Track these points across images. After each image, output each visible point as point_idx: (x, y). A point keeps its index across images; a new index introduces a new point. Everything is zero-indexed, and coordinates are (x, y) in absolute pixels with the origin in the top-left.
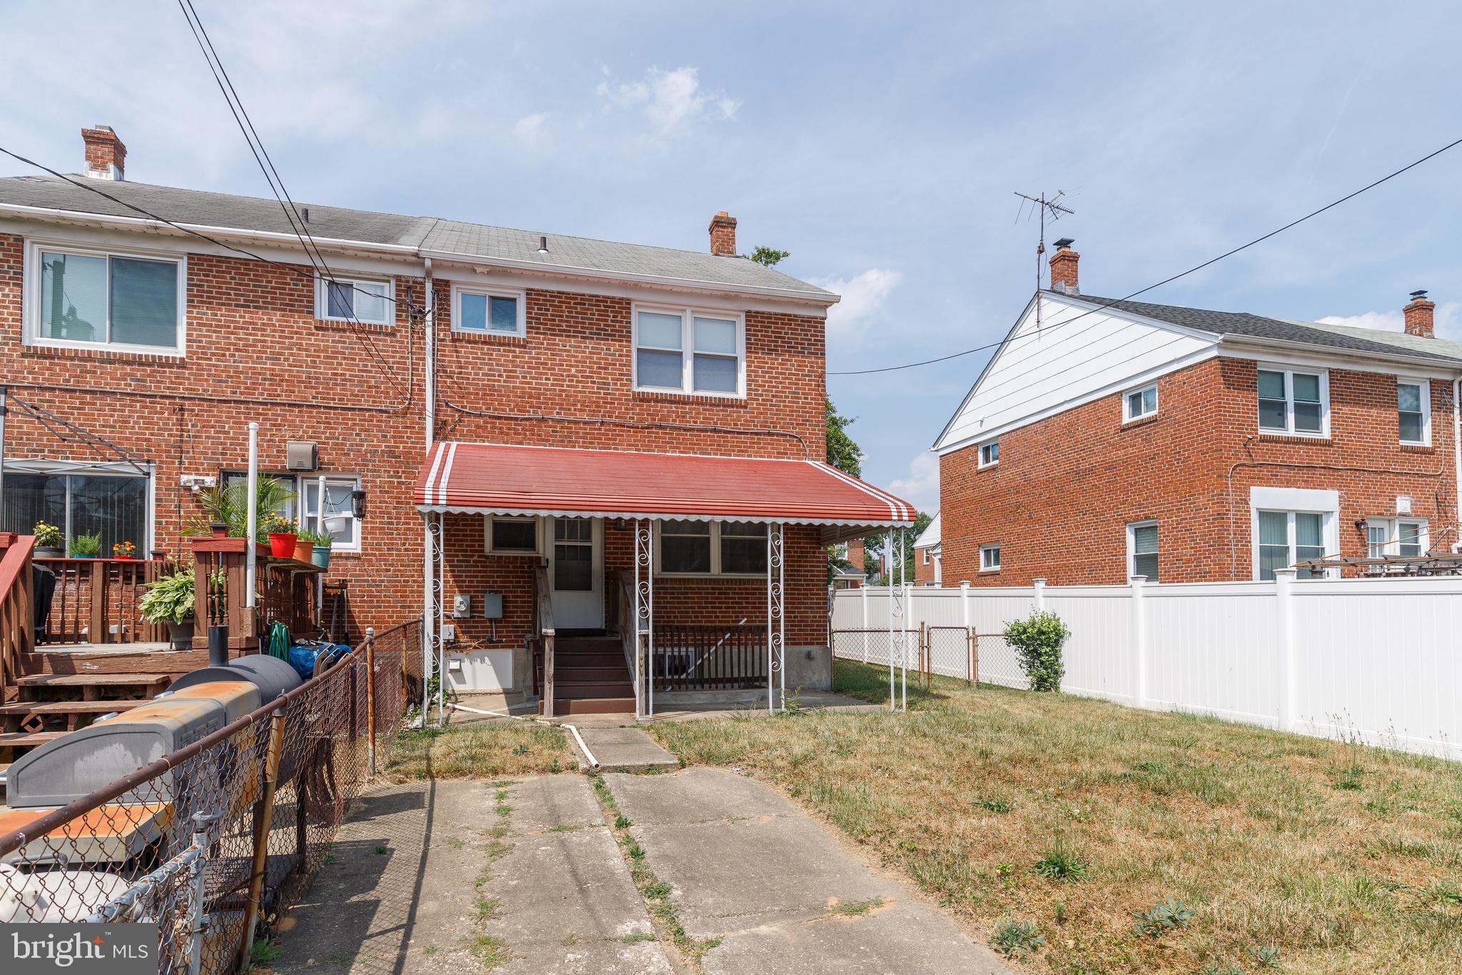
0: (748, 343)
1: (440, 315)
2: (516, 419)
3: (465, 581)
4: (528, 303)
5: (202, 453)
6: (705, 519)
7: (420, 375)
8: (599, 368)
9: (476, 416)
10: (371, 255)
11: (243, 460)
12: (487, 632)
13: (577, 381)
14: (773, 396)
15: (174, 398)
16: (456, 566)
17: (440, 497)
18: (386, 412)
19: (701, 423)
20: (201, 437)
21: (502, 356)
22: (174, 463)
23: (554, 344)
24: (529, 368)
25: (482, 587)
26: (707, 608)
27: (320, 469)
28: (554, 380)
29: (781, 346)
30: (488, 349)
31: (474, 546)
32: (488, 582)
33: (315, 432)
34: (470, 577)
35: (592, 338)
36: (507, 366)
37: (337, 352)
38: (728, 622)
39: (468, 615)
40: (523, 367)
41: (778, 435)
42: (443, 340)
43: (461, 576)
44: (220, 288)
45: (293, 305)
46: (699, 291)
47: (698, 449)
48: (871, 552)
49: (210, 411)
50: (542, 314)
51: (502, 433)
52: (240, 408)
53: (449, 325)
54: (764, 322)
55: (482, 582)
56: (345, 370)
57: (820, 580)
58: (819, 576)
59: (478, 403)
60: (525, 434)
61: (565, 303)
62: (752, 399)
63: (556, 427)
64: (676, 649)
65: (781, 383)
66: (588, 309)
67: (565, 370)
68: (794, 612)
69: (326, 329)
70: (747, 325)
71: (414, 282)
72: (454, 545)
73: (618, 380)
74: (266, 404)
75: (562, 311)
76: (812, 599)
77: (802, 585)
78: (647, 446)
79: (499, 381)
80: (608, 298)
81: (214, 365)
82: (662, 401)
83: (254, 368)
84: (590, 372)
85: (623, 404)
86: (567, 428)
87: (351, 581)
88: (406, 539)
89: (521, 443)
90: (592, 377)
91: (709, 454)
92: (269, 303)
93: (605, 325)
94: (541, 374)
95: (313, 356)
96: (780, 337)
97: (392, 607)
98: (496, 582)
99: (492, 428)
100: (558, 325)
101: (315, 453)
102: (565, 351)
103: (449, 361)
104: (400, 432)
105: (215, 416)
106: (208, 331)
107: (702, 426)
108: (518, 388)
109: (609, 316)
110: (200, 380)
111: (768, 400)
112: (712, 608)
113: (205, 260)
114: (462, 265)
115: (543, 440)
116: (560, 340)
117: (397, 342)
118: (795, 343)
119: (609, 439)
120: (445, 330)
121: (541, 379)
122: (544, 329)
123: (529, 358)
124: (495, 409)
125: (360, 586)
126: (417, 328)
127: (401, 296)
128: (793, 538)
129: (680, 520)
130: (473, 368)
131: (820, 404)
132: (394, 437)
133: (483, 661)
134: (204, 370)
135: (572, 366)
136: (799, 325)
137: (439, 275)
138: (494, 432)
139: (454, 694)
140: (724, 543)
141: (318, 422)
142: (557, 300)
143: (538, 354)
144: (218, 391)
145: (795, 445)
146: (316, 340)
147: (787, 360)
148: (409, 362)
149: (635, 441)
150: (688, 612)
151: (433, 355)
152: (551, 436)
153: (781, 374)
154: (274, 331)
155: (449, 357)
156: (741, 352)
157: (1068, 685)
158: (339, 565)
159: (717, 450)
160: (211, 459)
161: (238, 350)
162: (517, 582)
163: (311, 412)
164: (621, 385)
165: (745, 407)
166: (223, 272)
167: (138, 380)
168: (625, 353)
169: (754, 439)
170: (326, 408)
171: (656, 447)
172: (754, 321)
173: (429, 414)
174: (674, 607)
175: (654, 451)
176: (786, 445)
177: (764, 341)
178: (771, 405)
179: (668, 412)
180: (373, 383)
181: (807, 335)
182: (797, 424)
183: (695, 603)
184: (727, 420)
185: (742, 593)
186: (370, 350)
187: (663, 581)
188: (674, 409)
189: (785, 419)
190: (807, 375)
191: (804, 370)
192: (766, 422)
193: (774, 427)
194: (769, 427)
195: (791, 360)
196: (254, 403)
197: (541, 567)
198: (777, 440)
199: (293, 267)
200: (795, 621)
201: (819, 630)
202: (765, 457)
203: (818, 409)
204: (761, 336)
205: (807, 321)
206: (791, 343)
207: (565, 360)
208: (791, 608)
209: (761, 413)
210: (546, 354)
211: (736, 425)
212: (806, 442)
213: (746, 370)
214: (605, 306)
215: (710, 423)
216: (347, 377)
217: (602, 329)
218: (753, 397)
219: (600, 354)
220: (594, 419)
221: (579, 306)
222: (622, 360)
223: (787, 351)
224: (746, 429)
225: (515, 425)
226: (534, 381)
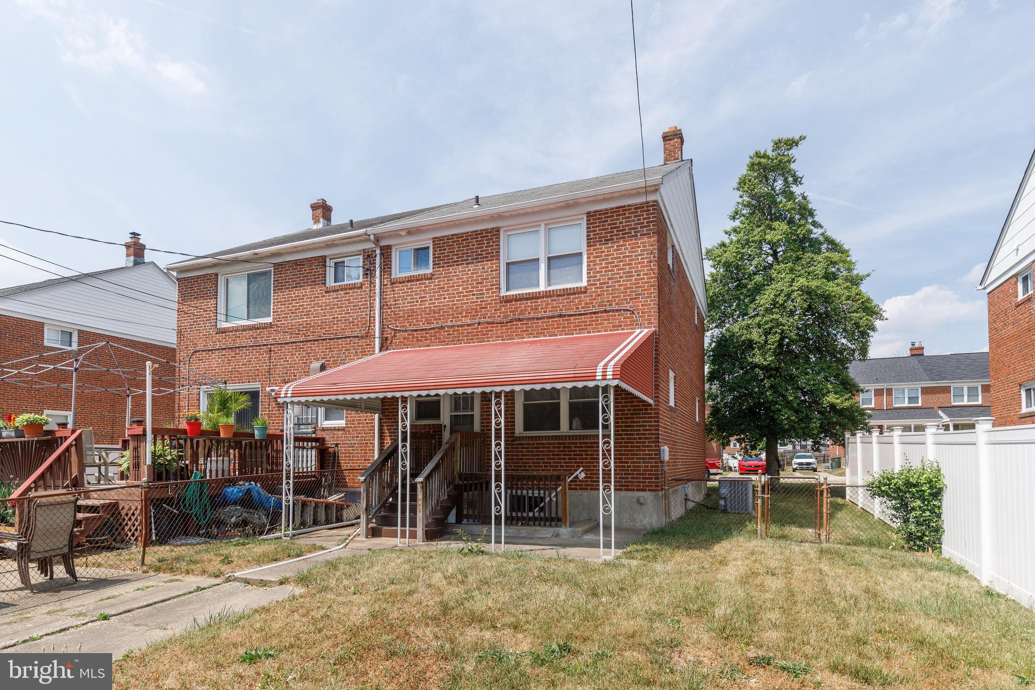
0: (589, 239)
1: (384, 269)
2: (426, 330)
4: (434, 248)
5: (278, 374)
6: (558, 386)
7: (373, 310)
9: (404, 331)
10: (343, 241)
11: (294, 376)
13: (464, 296)
14: (609, 279)
15: (267, 345)
17: (289, 392)
18: (357, 337)
19: (550, 311)
20: (277, 365)
21: (418, 288)
22: (267, 381)
23: (448, 273)
24: (434, 293)
26: (554, 459)
28: (449, 298)
29: (616, 235)
30: (411, 285)
33: (324, 355)
35: (473, 263)
36: (421, 294)
37: (335, 304)
40: (430, 293)
41: (613, 311)
42: (386, 285)
44: (286, 279)
45: (316, 281)
46: (545, 207)
47: (547, 333)
49: (281, 350)
50: (441, 254)
51: (418, 341)
52: (293, 346)
53: (390, 274)
54: (601, 218)
56: (338, 314)
57: (652, 434)
58: (651, 430)
59: (405, 323)
60: (431, 339)
61: (455, 241)
62: (591, 285)
63: (450, 331)
64: (530, 492)
65: (616, 266)
66: (471, 242)
67: (455, 290)
68: (627, 462)
69: (330, 292)
70: (587, 224)
71: (370, 251)
72: (391, 419)
73: (489, 289)
74: (304, 342)
75: (454, 248)
76: (645, 450)
77: (635, 439)
78: (509, 336)
79: (416, 305)
80: (484, 230)
81: (283, 324)
82: (520, 299)
83: (299, 322)
84: (472, 288)
85: (493, 307)
86: (457, 331)
87: (340, 444)
89: (429, 346)
90: (472, 291)
91: (556, 335)
92: (305, 282)
93: (482, 251)
94: (441, 295)
95: (324, 309)
96: (615, 228)
99: (413, 338)
100: (451, 259)
101: (323, 367)
102: (456, 276)
103: (390, 298)
104: (364, 348)
105: (283, 352)
106: (281, 305)
107: (550, 314)
108: (427, 308)
109: (484, 244)
110: (278, 333)
111: (604, 283)
112: (558, 459)
113: (281, 265)
114: (393, 233)
115: (442, 342)
116: (452, 269)
117: (363, 291)
118: (629, 229)
119: (484, 334)
120: (387, 278)
121: (441, 299)
122: (443, 263)
123: (434, 286)
125: (345, 447)
126: (372, 280)
127: (365, 262)
128: (627, 399)
129: (538, 389)
130: (402, 300)
131: (652, 278)
132: (361, 352)
134: (279, 327)
135: (460, 286)
136: (632, 213)
137: (384, 243)
138: (413, 341)
140: (572, 406)
141: (326, 349)
142: (451, 240)
144: (285, 338)
145: (628, 318)
146: (325, 299)
147: (622, 246)
148: (368, 303)
149: (501, 333)
150: (540, 463)
151: (380, 295)
152: (447, 338)
153: (617, 258)
154: (308, 298)
155: (389, 295)
156: (584, 249)
158: (335, 434)
159: (562, 331)
160: (282, 377)
161: (292, 313)
163: (323, 343)
164: (492, 293)
165: (585, 292)
167: (255, 338)
168: (494, 268)
169: (592, 317)
170: (329, 339)
171: (516, 335)
172: (594, 219)
173: (377, 335)
174: (529, 459)
175: (514, 339)
176: (620, 319)
177: (602, 234)
178: (607, 287)
179: (525, 307)
180: (351, 320)
181: (640, 219)
182: (630, 299)
183: (545, 455)
184: (570, 306)
185: (582, 447)
186: (350, 299)
187: (520, 438)
188: (529, 304)
189: (620, 297)
190: (640, 255)
191: (637, 251)
192: (603, 302)
193: (610, 305)
194: (606, 305)
195: (625, 245)
196: (299, 342)
197: (441, 431)
198: (612, 316)
199: (315, 258)
200: (628, 470)
201: (651, 478)
202: (601, 331)
203: (650, 282)
204: (599, 230)
205: (639, 208)
206: (625, 230)
207: (455, 283)
208: (625, 459)
209: (599, 295)
210: (444, 281)
211: (577, 308)
212: (638, 313)
213: (588, 262)
214: (481, 237)
215: (557, 310)
216: (339, 319)
217: (479, 255)
218: (592, 282)
219: (478, 273)
220: (474, 321)
221: (464, 242)
222: (493, 274)
223: (621, 238)
224: (586, 311)
225: (426, 334)
226: (436, 301)
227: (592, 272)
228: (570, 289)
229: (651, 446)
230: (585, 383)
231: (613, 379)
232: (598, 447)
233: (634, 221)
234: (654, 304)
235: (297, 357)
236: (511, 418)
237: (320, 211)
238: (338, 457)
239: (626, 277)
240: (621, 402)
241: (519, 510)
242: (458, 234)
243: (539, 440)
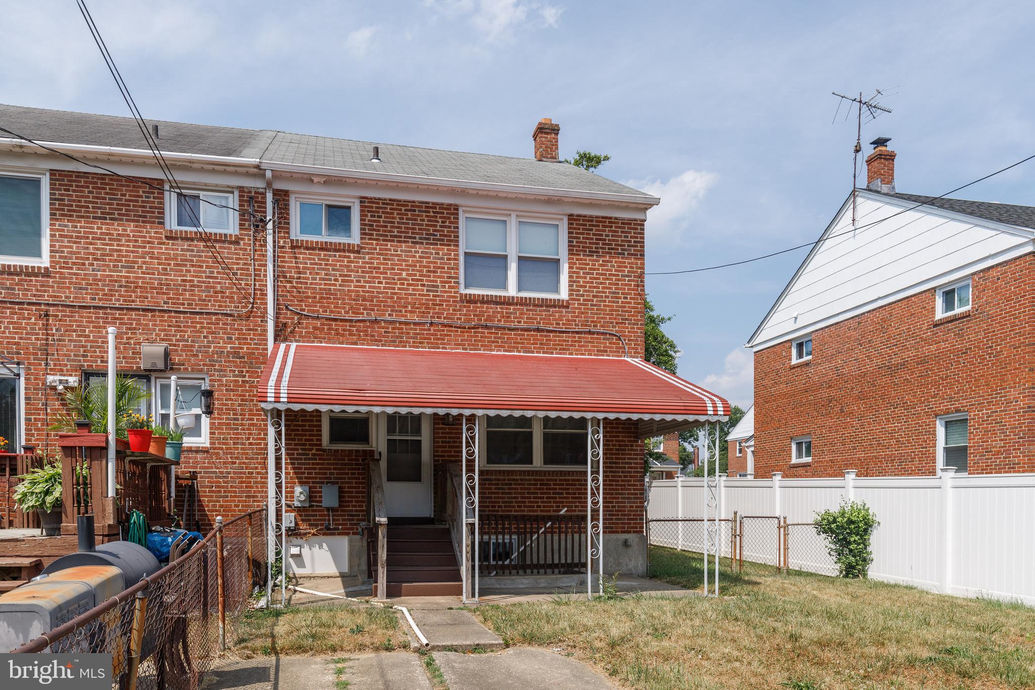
0: (570, 245)
1: (280, 223)
2: (351, 321)
3: (304, 473)
4: (361, 211)
5: (65, 355)
6: (529, 414)
7: (262, 280)
8: (429, 271)
9: (313, 318)
10: (216, 167)
11: (102, 362)
12: (325, 520)
13: (408, 285)
14: (594, 296)
15: (39, 304)
16: (296, 459)
17: (282, 395)
18: (231, 315)
19: (525, 322)
20: (64, 340)
21: (338, 261)
22: (40, 364)
23: (386, 250)
24: (363, 272)
25: (320, 478)
26: (530, 498)
27: (172, 369)
28: (386, 283)
29: (602, 248)
30: (325, 255)
31: (312, 440)
32: (325, 474)
33: (166, 335)
34: (309, 469)
35: (422, 243)
36: (342, 270)
37: (186, 260)
38: (549, 511)
39: (307, 505)
40: (357, 272)
41: (598, 333)
42: (283, 247)
43: (301, 468)
44: (79, 201)
45: (145, 217)
46: (524, 196)
47: (522, 348)
48: (686, 445)
49: (72, 316)
50: (375, 221)
51: (337, 334)
52: (99, 313)
53: (288, 233)
54: (585, 225)
55: (320, 473)
56: (193, 276)
57: (637, 472)
58: (635, 468)
59: (316, 306)
60: (359, 335)
61: (396, 209)
62: (574, 299)
63: (388, 328)
64: (500, 537)
65: (601, 283)
66: (418, 215)
67: (396, 274)
68: (612, 502)
69: (176, 239)
70: (569, 228)
71: (256, 193)
72: (294, 440)
73: (446, 282)
74: (122, 309)
75: (393, 218)
76: (630, 490)
77: (620, 476)
78: (473, 345)
79: (335, 285)
80: (437, 204)
81: (75, 274)
82: (488, 302)
83: (111, 276)
84: (420, 276)
85: (451, 306)
86: (399, 329)
87: (200, 473)
88: (250, 434)
89: (356, 344)
90: (422, 280)
91: (532, 352)
92: (124, 215)
93: (434, 231)
94: (374, 277)
95: (164, 264)
96: (600, 240)
97: (238, 497)
98: (333, 474)
99: (329, 329)
100: (390, 231)
101: (167, 354)
102: (397, 255)
103: (289, 267)
104: (244, 334)
105: (76, 321)
106: (69, 242)
107: (525, 326)
108: (352, 291)
109: (438, 222)
110: (63, 288)
111: (588, 300)
112: (534, 498)
113: (66, 176)
114: (300, 176)
115: (376, 340)
116: (391, 246)
117: (241, 249)
118: (616, 245)
119: (438, 339)
120: (285, 238)
121: (374, 282)
122: (377, 235)
123: (363, 263)
124: (331, 312)
125: (209, 477)
126: (259, 236)
127: (243, 206)
128: (612, 432)
129: (505, 415)
130: (310, 273)
131: (639, 304)
132: (238, 339)
133: (321, 547)
134: (66, 278)
135: (403, 270)
136: (619, 227)
137: (279, 185)
138: (330, 334)
139: (295, 577)
140: (546, 437)
141: (169, 326)
142: (389, 207)
143: (371, 259)
144: (79, 298)
145: (614, 343)
146: (166, 249)
147: (608, 261)
148: (252, 268)
149: (462, 340)
150: (512, 502)
151: (274, 261)
152: (384, 337)
153: (602, 274)
154: (129, 241)
155: (289, 263)
156: (563, 254)
157: (874, 572)
158: (190, 458)
159: (540, 348)
160: (74, 361)
161: (96, 259)
162: (352, 474)
163: (163, 317)
164: (449, 287)
165: (567, 307)
166: (82, 187)
167: (8, 289)
168: (452, 256)
169: (575, 337)
170: (176, 312)
171: (482, 346)
172: (577, 224)
173: (270, 317)
174: (498, 498)
175: (480, 350)
176: (606, 343)
177: (586, 243)
178: (592, 305)
179: (493, 312)
180: (219, 289)
181: (627, 237)
182: (617, 323)
183: (519, 493)
184: (550, 319)
185: (563, 485)
186: (215, 257)
188: (499, 310)
189: (605, 318)
190: (627, 276)
191: (624, 271)
192: (587, 321)
193: (594, 326)
194: (590, 326)
195: (611, 262)
196: (111, 308)
197: (374, 460)
198: (597, 339)
199: (144, 180)
200: (612, 511)
201: (636, 519)
202: (585, 355)
203: (637, 308)
204: (584, 238)
205: (627, 224)
206: (611, 245)
207: (397, 265)
209: (583, 313)
210: (379, 259)
211: (558, 324)
212: (625, 340)
213: (569, 272)
214: (434, 212)
215: (533, 323)
216: (195, 283)
217: (431, 235)
218: (575, 297)
219: (429, 258)
220: (423, 320)
221: (409, 213)
222: (450, 264)
223: (607, 253)
224: (568, 328)
225: (350, 326)
226: (367, 285)
227: (574, 284)
228: (551, 300)
229: (637, 485)
234: (641, 333)
239: (612, 297)
242: (400, 201)
243: (512, 475)
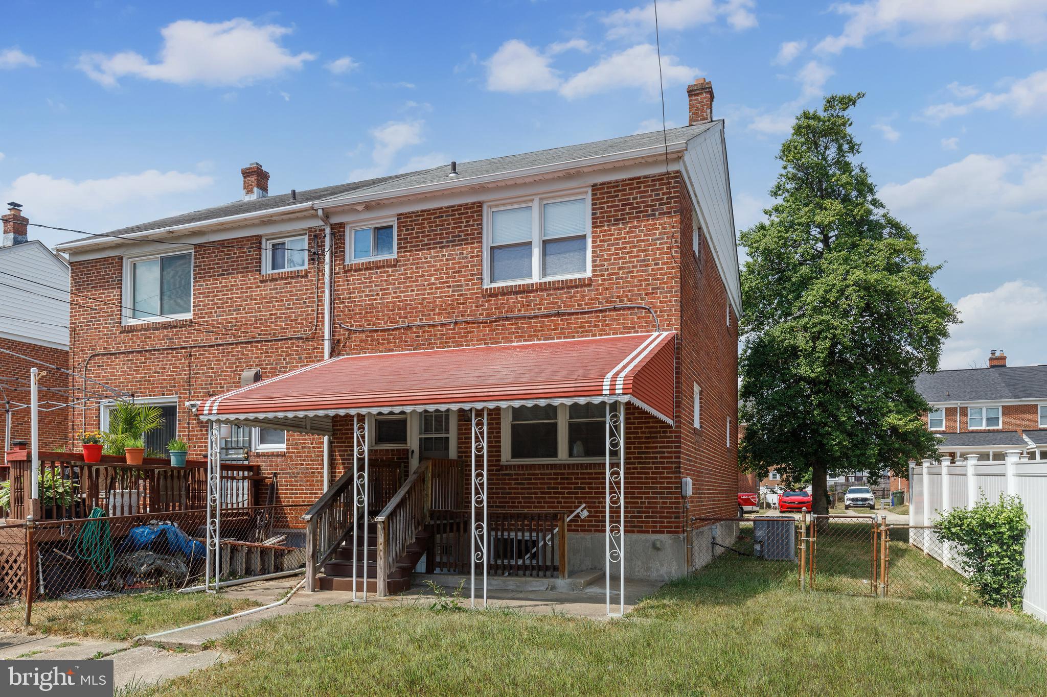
0: (594, 218)
1: (336, 253)
2: (388, 330)
4: (399, 227)
5: (200, 385)
7: (322, 305)
9: (360, 332)
10: (285, 217)
11: (221, 387)
13: (436, 288)
14: (620, 269)
15: (186, 348)
16: (346, 460)
19: (545, 308)
20: (199, 374)
21: (379, 277)
22: (186, 393)
23: (417, 259)
24: (399, 283)
26: (550, 493)
28: (418, 290)
29: (628, 214)
30: (369, 274)
33: (259, 361)
35: (448, 246)
36: (382, 285)
37: (272, 298)
40: (394, 284)
41: (624, 309)
42: (338, 273)
44: (210, 264)
45: (248, 268)
46: (540, 178)
47: (542, 335)
49: (204, 354)
50: (409, 234)
51: (378, 344)
52: (219, 350)
53: (344, 260)
54: (610, 192)
56: (277, 310)
57: (672, 463)
58: (670, 458)
59: (362, 321)
60: (395, 342)
61: (426, 219)
62: (597, 276)
63: (418, 332)
64: (520, 534)
65: (628, 253)
66: (445, 220)
67: (426, 280)
68: (641, 498)
69: (267, 281)
70: (593, 200)
71: (318, 230)
72: (344, 442)
73: (469, 280)
74: (233, 344)
75: (424, 228)
76: (662, 483)
77: (650, 468)
78: (494, 338)
79: (376, 299)
80: (462, 205)
81: (206, 321)
82: (509, 293)
83: (227, 319)
84: (447, 278)
85: (473, 302)
86: (428, 332)
87: (280, 473)
88: (314, 439)
89: (392, 351)
90: (447, 282)
91: (553, 339)
92: (235, 269)
93: (459, 232)
94: (408, 287)
95: (259, 303)
96: (627, 204)
99: (372, 340)
100: (421, 241)
101: (258, 376)
102: (427, 262)
103: (342, 290)
104: (310, 353)
105: (207, 357)
106: (204, 297)
107: (546, 312)
108: (391, 302)
110: (200, 333)
111: (613, 274)
112: (555, 493)
113: (203, 247)
114: (347, 208)
115: (409, 345)
118: (645, 207)
119: (462, 337)
120: (339, 264)
121: (407, 291)
122: (410, 247)
123: (400, 275)
125: (285, 477)
126: (320, 267)
127: (311, 244)
130: (358, 292)
131: (673, 268)
132: (306, 358)
134: (201, 325)
135: (431, 275)
136: (649, 186)
137: (335, 220)
138: (372, 344)
140: (572, 428)
141: (261, 353)
142: (420, 218)
144: (209, 339)
145: (643, 317)
146: (260, 291)
147: (636, 227)
148: (316, 295)
149: (484, 335)
150: (532, 498)
151: (331, 286)
152: (416, 341)
153: (629, 243)
154: (237, 289)
155: (342, 286)
156: (588, 230)
158: (273, 461)
159: (560, 333)
160: (205, 388)
161: (218, 308)
163: (257, 346)
164: (473, 284)
165: (590, 285)
166: (211, 253)
167: (170, 339)
168: (475, 254)
169: (598, 317)
170: (266, 341)
171: (503, 338)
172: (601, 194)
173: (327, 336)
174: (518, 493)
175: (500, 343)
176: (633, 319)
177: (610, 212)
178: (617, 279)
179: (514, 303)
180: (293, 317)
181: (658, 195)
182: (646, 294)
183: (538, 488)
184: (571, 302)
185: (585, 479)
186: (292, 291)
187: (508, 467)
188: (519, 299)
189: (633, 291)
190: (658, 239)
191: (655, 234)
192: (612, 297)
193: (620, 301)
194: (615, 302)
195: (640, 226)
196: (227, 344)
197: (408, 458)
198: (623, 315)
199: (248, 238)
200: (642, 508)
201: (671, 518)
202: (610, 334)
203: (671, 273)
204: (608, 207)
205: (658, 180)
206: (640, 207)
207: (426, 271)
208: (638, 493)
209: (607, 289)
210: (412, 268)
211: (580, 305)
212: (656, 312)
213: (593, 247)
214: (459, 214)
215: (554, 307)
216: (278, 315)
217: (456, 236)
218: (598, 273)
219: (455, 259)
220: (449, 320)
221: (437, 220)
222: (473, 261)
223: (635, 218)
224: (591, 308)
225: (388, 335)
226: (402, 295)
227: (598, 259)
228: (571, 280)
229: (671, 478)
230: (589, 399)
231: (624, 394)
232: (605, 478)
233: (651, 196)
234: (676, 301)
235: (225, 364)
236: (496, 442)
237: (253, 179)
238: (277, 489)
239: (641, 266)
240: (634, 423)
241: (505, 557)
242: (430, 211)
243: (531, 470)
